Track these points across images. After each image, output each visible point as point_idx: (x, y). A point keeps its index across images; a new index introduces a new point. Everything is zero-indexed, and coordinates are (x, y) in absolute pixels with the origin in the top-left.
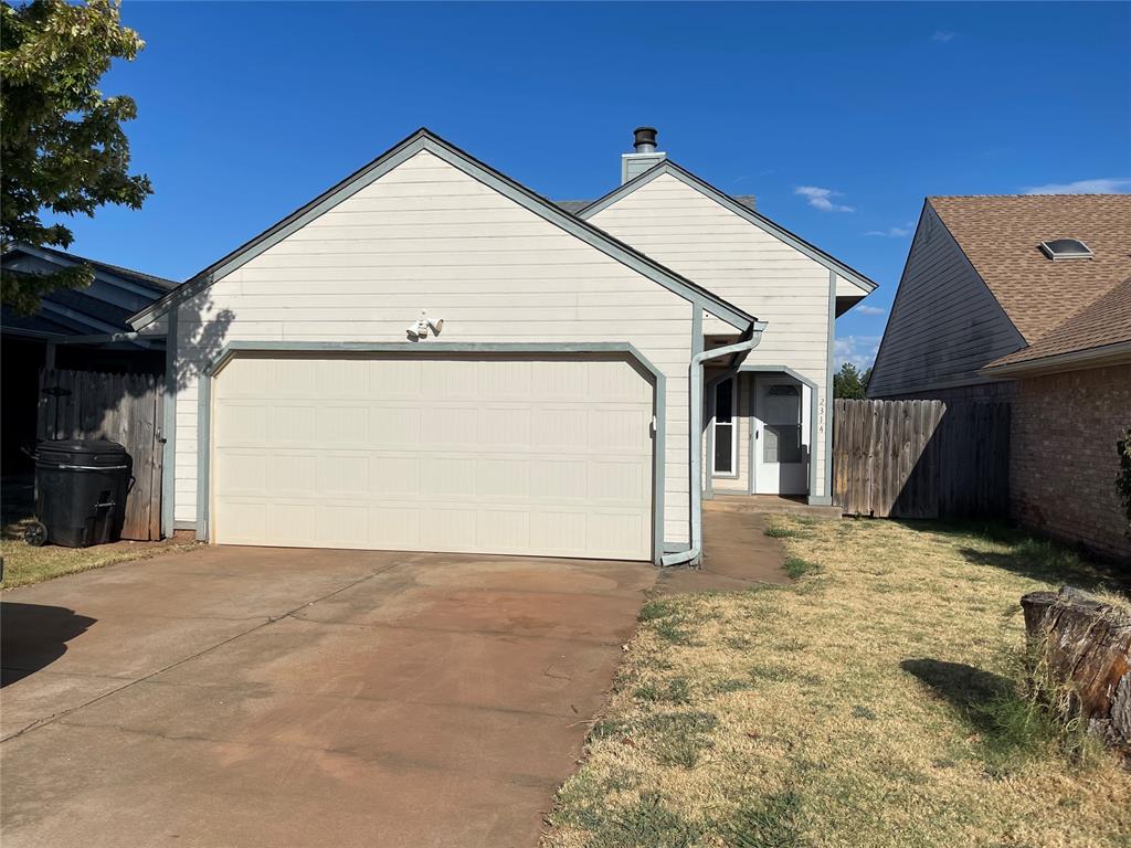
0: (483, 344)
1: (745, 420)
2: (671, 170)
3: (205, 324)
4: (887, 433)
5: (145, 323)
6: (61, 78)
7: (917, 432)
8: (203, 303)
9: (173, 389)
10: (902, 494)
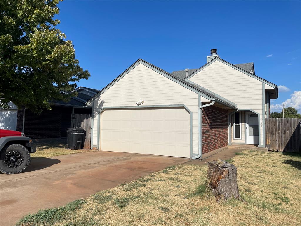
0: (152, 106)
1: (243, 124)
2: (218, 59)
3: (99, 103)
4: (282, 127)
5: (89, 104)
6: (66, 57)
7: (291, 127)
8: (99, 99)
9: (93, 117)
10: (287, 145)
